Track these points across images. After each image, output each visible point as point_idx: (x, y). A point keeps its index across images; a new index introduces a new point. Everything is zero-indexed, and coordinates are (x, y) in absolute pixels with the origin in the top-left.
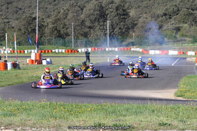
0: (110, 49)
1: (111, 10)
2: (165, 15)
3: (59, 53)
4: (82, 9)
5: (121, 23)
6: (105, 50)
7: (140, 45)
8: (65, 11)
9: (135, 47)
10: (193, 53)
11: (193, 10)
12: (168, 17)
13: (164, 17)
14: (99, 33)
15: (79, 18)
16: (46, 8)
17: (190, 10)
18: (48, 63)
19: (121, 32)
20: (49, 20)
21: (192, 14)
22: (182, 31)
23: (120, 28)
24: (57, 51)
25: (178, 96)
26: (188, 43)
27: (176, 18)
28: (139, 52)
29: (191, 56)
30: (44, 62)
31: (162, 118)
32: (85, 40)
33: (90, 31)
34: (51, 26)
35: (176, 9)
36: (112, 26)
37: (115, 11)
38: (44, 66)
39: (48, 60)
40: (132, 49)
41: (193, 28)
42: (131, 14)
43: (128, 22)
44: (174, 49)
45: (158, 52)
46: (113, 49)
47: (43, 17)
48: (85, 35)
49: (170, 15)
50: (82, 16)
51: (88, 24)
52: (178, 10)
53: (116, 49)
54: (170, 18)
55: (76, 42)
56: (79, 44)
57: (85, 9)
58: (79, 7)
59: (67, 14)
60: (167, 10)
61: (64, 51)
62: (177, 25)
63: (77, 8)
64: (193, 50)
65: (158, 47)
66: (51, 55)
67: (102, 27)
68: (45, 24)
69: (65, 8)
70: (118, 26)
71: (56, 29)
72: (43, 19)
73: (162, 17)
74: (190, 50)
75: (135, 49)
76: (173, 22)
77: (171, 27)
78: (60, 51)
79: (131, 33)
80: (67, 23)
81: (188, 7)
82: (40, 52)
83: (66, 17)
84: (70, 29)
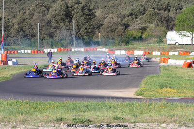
0: (76, 49)
1: (77, 10)
2: (131, 14)
3: (25, 53)
4: (48, 9)
5: (87, 24)
6: (71, 50)
7: (106, 45)
8: (30, 11)
9: (101, 47)
10: (158, 53)
11: (159, 10)
12: (134, 16)
13: (130, 17)
14: (65, 33)
15: (44, 18)
16: (12, 8)
17: (156, 10)
18: (14, 63)
19: (87, 32)
20: (15, 21)
21: (158, 14)
22: (148, 31)
23: (86, 29)
24: (23, 51)
25: (138, 95)
26: (154, 43)
27: (142, 18)
28: (105, 52)
29: (156, 56)
30: (10, 63)
31: (117, 113)
32: (51, 40)
33: (56, 31)
34: (16, 26)
35: (142, 9)
36: (78, 27)
37: (80, 11)
38: (10, 66)
39: (14, 60)
40: (98, 50)
41: (159, 28)
42: (97, 14)
43: (94, 22)
44: (140, 49)
45: (123, 52)
46: (79, 49)
47: (9, 17)
48: (51, 36)
49: (137, 15)
50: (49, 16)
51: (54, 24)
52: (145, 10)
53: (82, 50)
54: (136, 18)
55: (42, 43)
56: (44, 44)
57: (50, 9)
58: (46, 7)
59: (33, 14)
60: (133, 9)
61: (29, 51)
62: (143, 26)
63: (43, 8)
64: (159, 50)
65: (123, 47)
66: (16, 55)
67: (67, 28)
68: (11, 24)
69: (31, 9)
70: (84, 27)
71: (22, 30)
72: (9, 20)
73: (128, 17)
74: (155, 50)
75: (101, 50)
76: (139, 22)
77: (137, 27)
78: (26, 51)
79: (97, 33)
80: (33, 24)
81: (154, 7)
82: (5, 52)
83: (32, 17)
84: (36, 29)
